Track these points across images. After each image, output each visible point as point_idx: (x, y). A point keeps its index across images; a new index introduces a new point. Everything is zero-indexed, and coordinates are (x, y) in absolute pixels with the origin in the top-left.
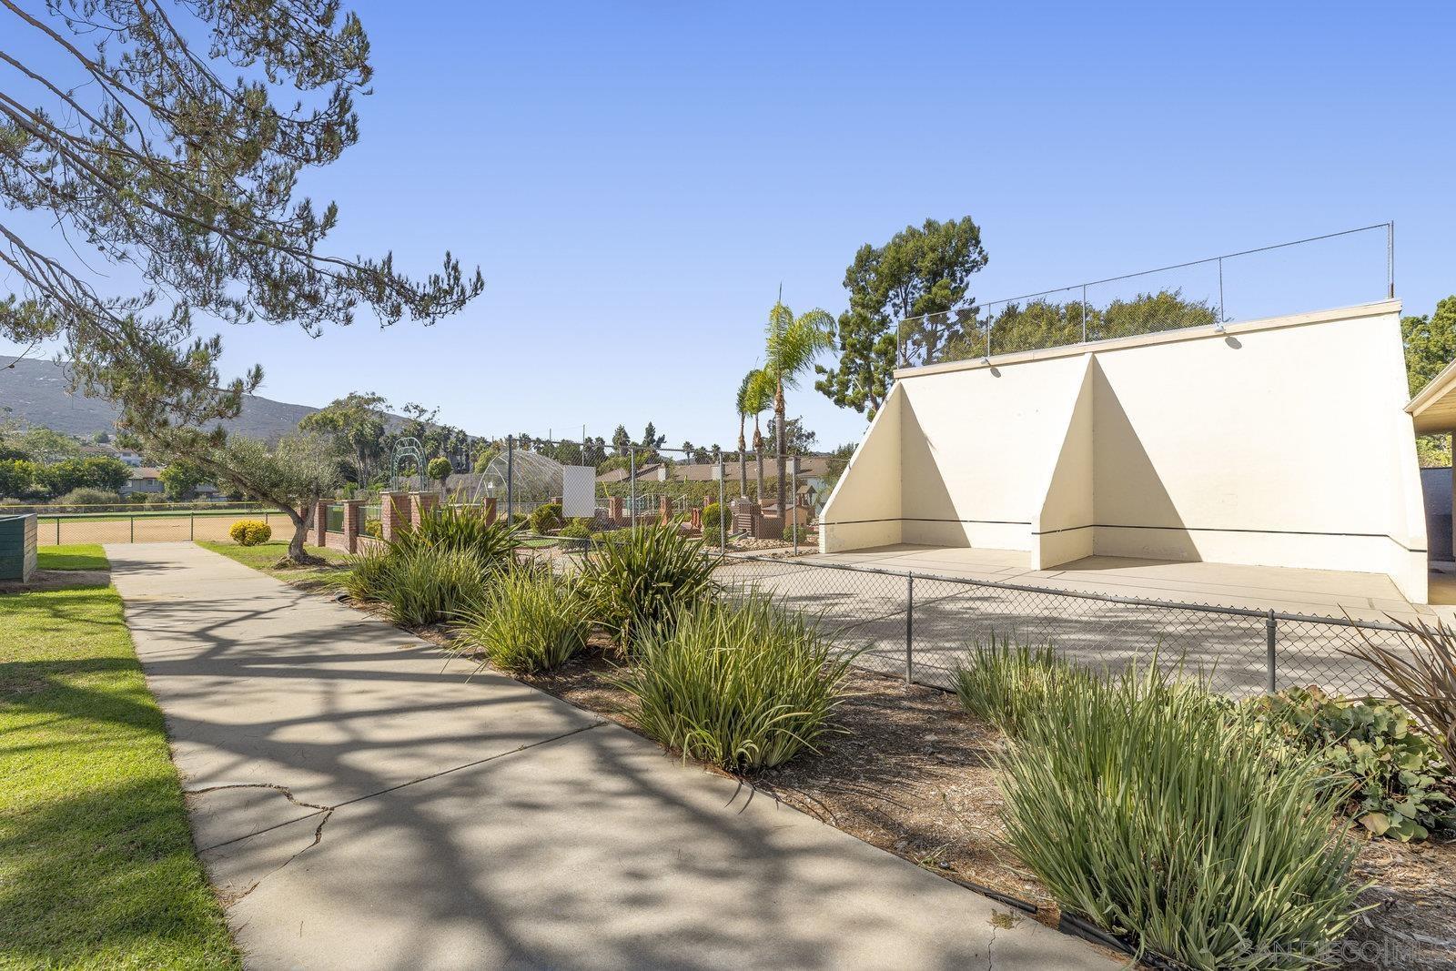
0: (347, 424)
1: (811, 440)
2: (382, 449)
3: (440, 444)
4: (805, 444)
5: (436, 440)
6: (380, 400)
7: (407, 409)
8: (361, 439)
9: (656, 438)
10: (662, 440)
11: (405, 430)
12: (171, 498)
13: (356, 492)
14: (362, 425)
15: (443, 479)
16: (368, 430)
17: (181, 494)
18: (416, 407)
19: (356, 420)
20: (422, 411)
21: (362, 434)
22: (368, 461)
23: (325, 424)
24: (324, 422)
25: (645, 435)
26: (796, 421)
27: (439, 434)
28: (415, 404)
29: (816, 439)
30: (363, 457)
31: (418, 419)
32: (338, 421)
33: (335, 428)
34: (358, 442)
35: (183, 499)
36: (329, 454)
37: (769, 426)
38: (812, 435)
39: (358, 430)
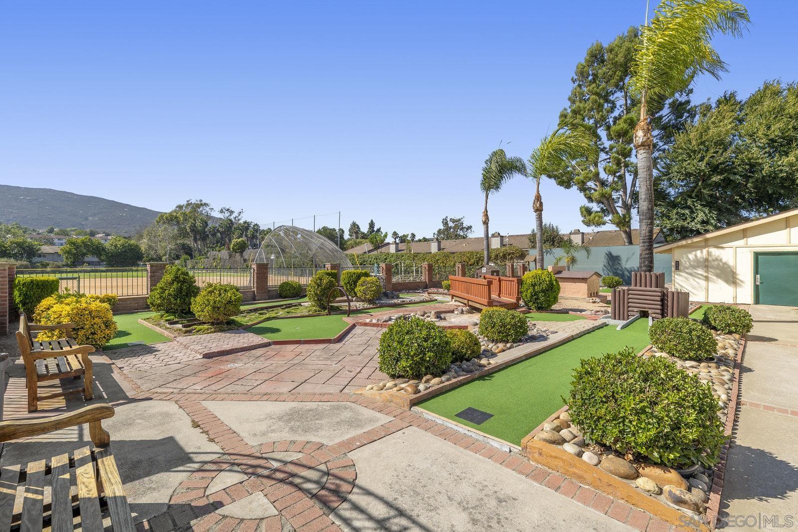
0: (185, 220)
1: (470, 231)
2: (208, 235)
3: (243, 232)
4: (465, 233)
5: (240, 230)
6: (206, 205)
7: (222, 211)
8: (194, 229)
9: (375, 229)
10: (379, 230)
11: (221, 224)
12: (67, 265)
13: (188, 261)
14: (195, 221)
15: (242, 253)
16: (198, 224)
17: (74, 262)
18: (228, 210)
19: (190, 217)
20: (232, 212)
21: (195, 226)
22: (199, 243)
23: (172, 220)
24: (171, 219)
25: (368, 227)
26: (460, 220)
27: (243, 226)
28: (227, 208)
29: (472, 230)
30: (195, 240)
31: (229, 218)
32: (180, 218)
33: (178, 222)
34: (192, 231)
35: (75, 266)
36: (174, 238)
37: (443, 222)
38: (470, 228)
39: (192, 223)
